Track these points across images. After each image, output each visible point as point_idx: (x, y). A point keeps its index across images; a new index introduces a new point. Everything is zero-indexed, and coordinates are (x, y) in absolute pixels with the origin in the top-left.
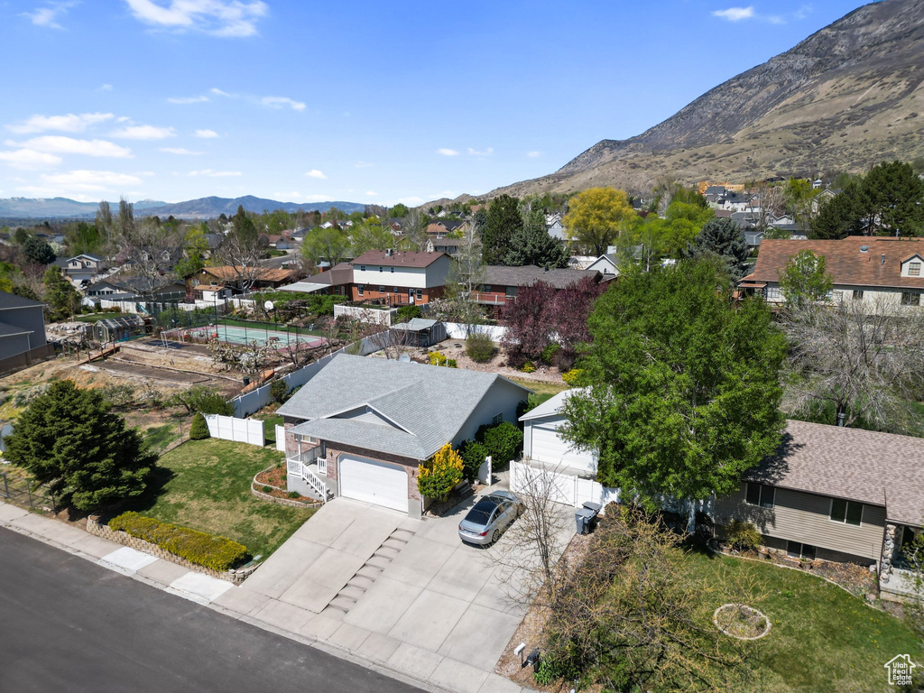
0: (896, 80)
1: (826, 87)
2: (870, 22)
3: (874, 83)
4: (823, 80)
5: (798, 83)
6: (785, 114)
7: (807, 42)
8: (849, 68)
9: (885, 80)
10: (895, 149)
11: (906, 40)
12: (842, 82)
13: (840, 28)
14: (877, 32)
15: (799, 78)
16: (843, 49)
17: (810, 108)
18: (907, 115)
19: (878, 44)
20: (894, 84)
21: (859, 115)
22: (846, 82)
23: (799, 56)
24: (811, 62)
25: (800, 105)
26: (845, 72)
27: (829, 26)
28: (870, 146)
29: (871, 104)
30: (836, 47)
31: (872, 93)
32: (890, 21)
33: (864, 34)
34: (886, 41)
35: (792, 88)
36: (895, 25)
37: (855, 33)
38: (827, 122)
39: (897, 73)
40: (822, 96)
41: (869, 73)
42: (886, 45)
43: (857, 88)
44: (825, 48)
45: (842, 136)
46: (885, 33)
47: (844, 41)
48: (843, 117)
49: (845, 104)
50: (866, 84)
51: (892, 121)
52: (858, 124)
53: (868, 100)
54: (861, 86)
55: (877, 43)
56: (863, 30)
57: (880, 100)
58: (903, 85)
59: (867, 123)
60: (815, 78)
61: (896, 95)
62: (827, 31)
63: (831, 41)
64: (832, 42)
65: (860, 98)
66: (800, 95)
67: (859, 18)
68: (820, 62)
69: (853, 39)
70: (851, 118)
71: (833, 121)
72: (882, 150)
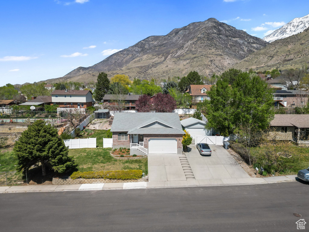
0: (162, 57)
1: (145, 57)
2: (153, 41)
3: (157, 57)
4: (144, 55)
5: (137, 55)
6: (135, 63)
7: (138, 44)
8: (149, 52)
9: (159, 56)
10: (165, 75)
11: (162, 47)
12: (149, 56)
13: (146, 41)
14: (155, 43)
15: (137, 54)
16: (147, 47)
17: (142, 62)
18: (166, 66)
19: (156, 47)
20: (161, 58)
21: (155, 65)
22: (150, 56)
23: (136, 47)
24: (140, 49)
25: (139, 61)
26: (149, 53)
27: (143, 40)
28: (159, 74)
29: (157, 62)
30: (146, 46)
31: (156, 59)
32: (157, 41)
33: (152, 44)
34: (157, 46)
35: (136, 56)
36: (159, 42)
37: (150, 43)
38: (147, 66)
39: (161, 55)
40: (144, 59)
41: (155, 54)
42: (157, 47)
43: (153, 58)
44: (143, 46)
45: (151, 70)
46: (157, 44)
47: (147, 45)
48: (151, 65)
49: (151, 62)
50: (155, 57)
51: (163, 67)
52: (155, 67)
53: (156, 61)
54: (154, 57)
55: (155, 46)
56: (151, 42)
57: (159, 61)
58: (163, 58)
59: (157, 67)
60: (142, 54)
61: (162, 61)
62: (143, 41)
63: (144, 44)
64: (145, 45)
65: (154, 60)
66: (138, 58)
67: (150, 39)
68: (142, 50)
69: (149, 45)
70: (153, 66)
71: (149, 66)
72: (162, 74)
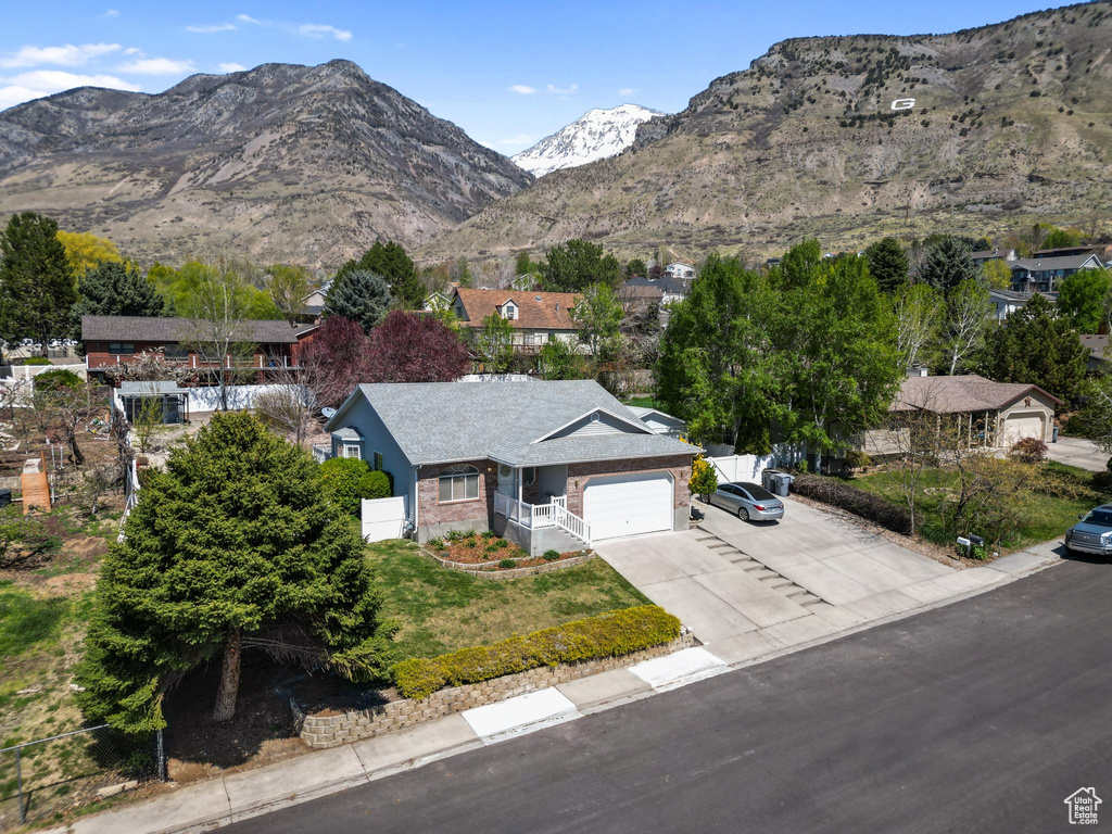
0: (148, 179)
1: (65, 171)
2: (96, 108)
3: (124, 177)
4: (61, 163)
5: (21, 159)
6: (16, 196)
7: (22, 110)
8: (86, 152)
9: (136, 176)
10: (173, 253)
11: (143, 138)
12: (85, 169)
13: (63, 105)
14: (109, 121)
15: (20, 153)
16: (71, 130)
17: (51, 192)
18: (173, 218)
19: (114, 135)
20: (146, 182)
21: (121, 210)
22: (92, 170)
23: (14, 126)
24: (34, 138)
25: (35, 186)
26: (87, 157)
27: (45, 99)
28: (144, 247)
29: (126, 199)
30: (63, 126)
31: (122, 187)
32: (121, 113)
33: (94, 120)
34: (122, 134)
35: (16, 163)
36: (127, 118)
37: (82, 115)
38: (80, 213)
39: (146, 171)
40: (63, 181)
41: (115, 165)
42: (122, 138)
43: (105, 179)
44: (48, 124)
45: (104, 231)
46: (119, 125)
47: (72, 122)
48: (98, 210)
49: (97, 195)
50: (117, 176)
51: (159, 223)
52: (121, 220)
53: (121, 195)
54: (110, 177)
55: (112, 133)
56: (91, 115)
57: (136, 197)
58: (155, 186)
59: (131, 219)
60: (46, 158)
61: (152, 195)
62: (46, 103)
63: (54, 118)
64: (57, 119)
65: (112, 191)
66: (29, 175)
67: (83, 100)
68: (46, 140)
69: (82, 123)
70: (108, 212)
71: (87, 213)
72: (158, 251)
